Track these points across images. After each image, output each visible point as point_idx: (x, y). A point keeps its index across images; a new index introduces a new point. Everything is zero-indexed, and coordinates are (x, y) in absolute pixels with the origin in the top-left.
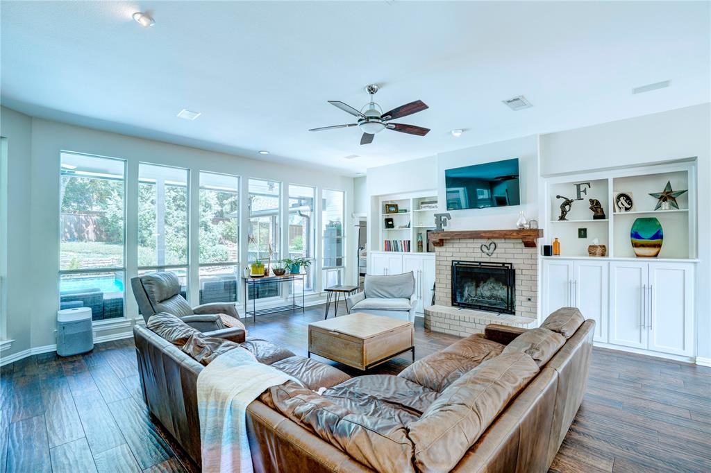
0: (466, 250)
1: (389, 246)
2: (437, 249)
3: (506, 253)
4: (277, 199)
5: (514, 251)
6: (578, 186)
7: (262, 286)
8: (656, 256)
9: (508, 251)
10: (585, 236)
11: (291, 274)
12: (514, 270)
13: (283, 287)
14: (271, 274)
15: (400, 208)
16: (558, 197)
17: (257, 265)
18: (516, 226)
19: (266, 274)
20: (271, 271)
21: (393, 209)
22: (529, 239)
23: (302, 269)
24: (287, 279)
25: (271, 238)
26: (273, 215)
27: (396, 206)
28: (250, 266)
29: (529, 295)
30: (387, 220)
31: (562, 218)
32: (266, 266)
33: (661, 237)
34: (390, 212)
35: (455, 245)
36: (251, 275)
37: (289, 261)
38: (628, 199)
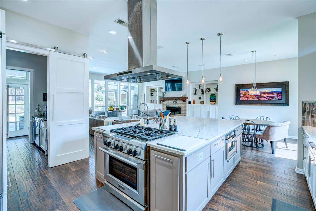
0: (170, 103)
1: (152, 102)
2: (163, 102)
3: (179, 104)
4: (117, 86)
5: (181, 103)
6: (199, 85)
7: (112, 114)
8: (215, 104)
9: (180, 103)
10: (201, 99)
11: (121, 110)
12: (181, 108)
13: (119, 114)
14: (115, 110)
15: (155, 90)
16: (194, 88)
17: (111, 107)
18: (181, 96)
19: (114, 110)
20: (115, 109)
21: (153, 90)
22: (184, 100)
23: (124, 108)
24: (120, 111)
25: (115, 99)
26: (116, 91)
27: (154, 89)
28: (109, 108)
29: (184, 114)
30: (151, 94)
31: (195, 94)
32: (114, 108)
33: (216, 99)
34: (152, 91)
35: (168, 101)
36: (109, 110)
37: (121, 106)
38: (209, 89)
